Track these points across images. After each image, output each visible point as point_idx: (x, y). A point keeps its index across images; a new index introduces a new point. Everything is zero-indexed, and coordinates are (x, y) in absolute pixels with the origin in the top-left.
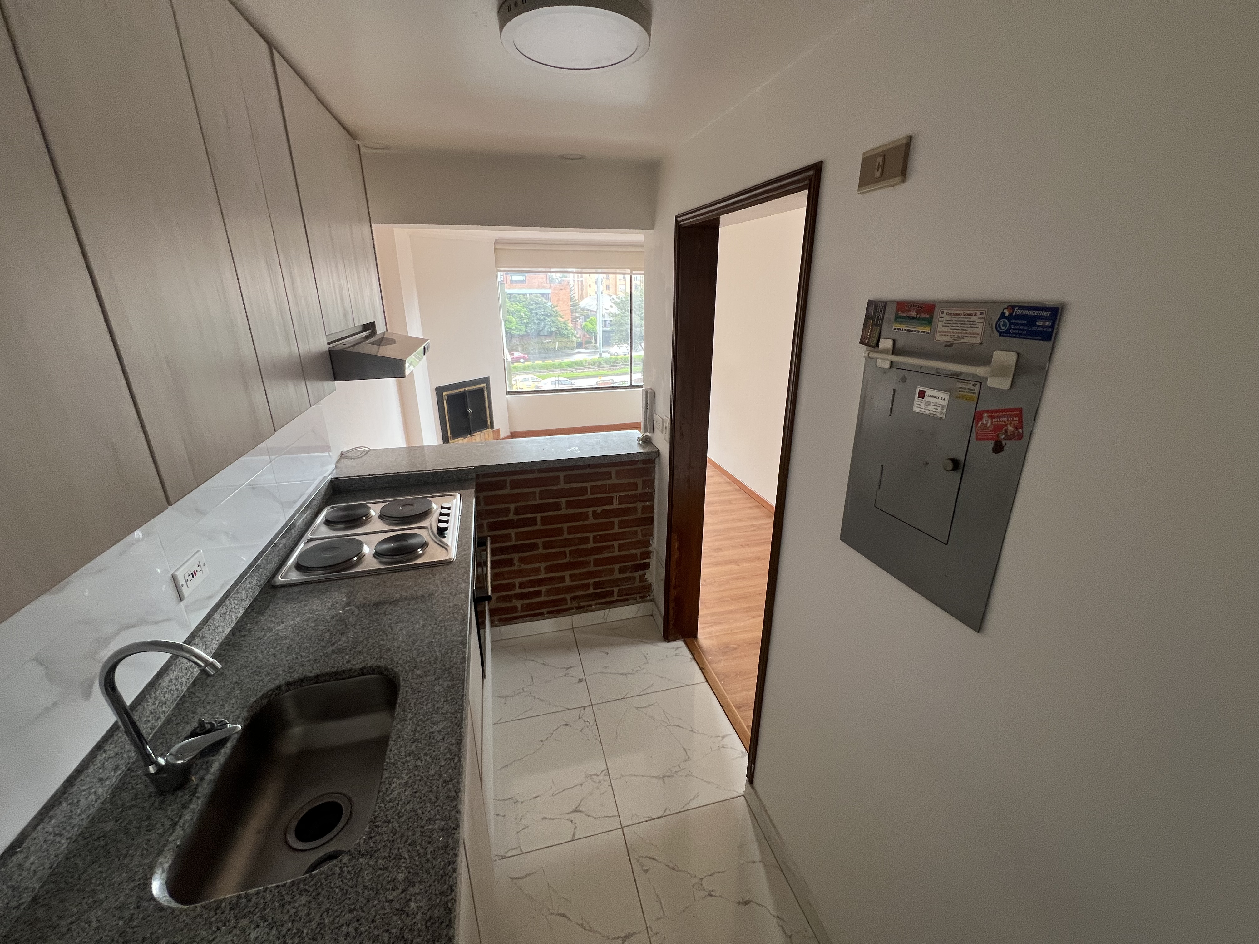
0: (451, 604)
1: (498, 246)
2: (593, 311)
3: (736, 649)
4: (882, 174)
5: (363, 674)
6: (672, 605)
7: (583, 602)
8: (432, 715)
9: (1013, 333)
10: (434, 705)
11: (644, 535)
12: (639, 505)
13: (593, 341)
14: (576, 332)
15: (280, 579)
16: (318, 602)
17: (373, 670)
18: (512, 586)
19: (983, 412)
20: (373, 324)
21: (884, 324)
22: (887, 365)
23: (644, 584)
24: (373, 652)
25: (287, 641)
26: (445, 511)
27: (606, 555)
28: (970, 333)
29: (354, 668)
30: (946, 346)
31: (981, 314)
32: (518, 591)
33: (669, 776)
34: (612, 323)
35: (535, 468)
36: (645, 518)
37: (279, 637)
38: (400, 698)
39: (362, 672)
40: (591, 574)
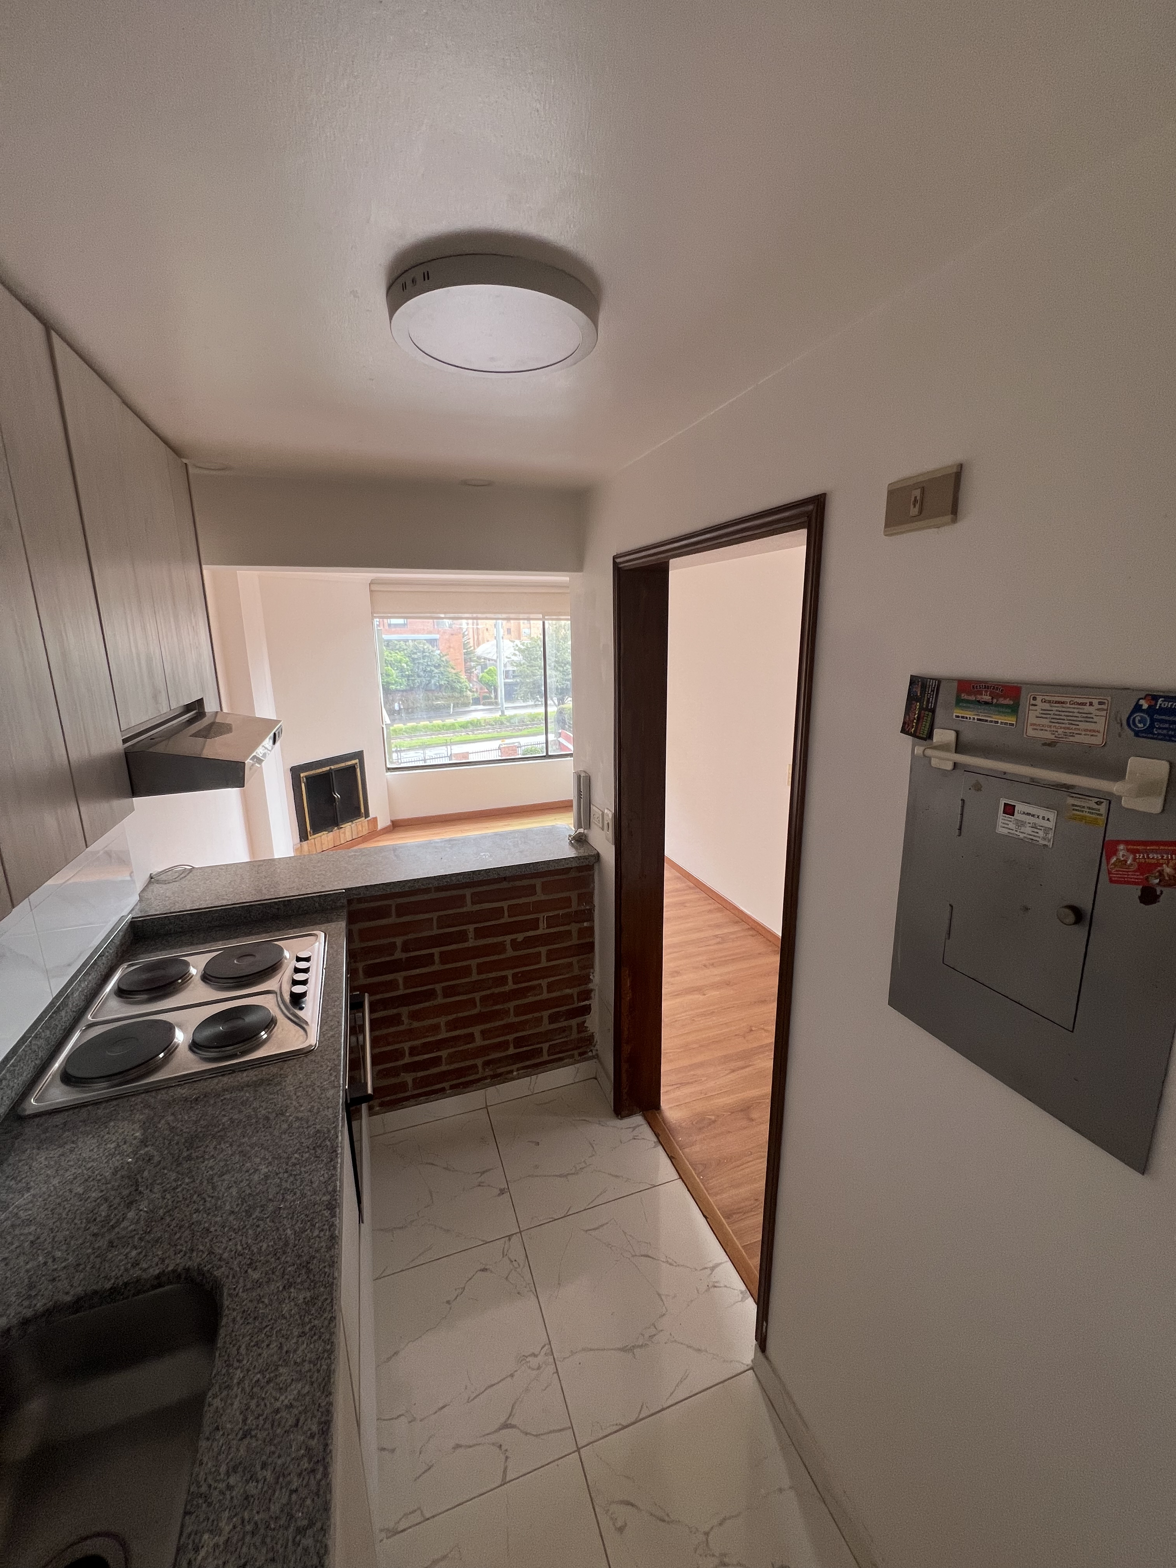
0: (312, 1131)
1: (374, 588)
2: (492, 660)
3: (714, 1122)
4: (921, 512)
5: (160, 1285)
6: (625, 1066)
7: (498, 1068)
8: (276, 1369)
9: (1159, 734)
10: (281, 1347)
11: (582, 968)
12: (574, 928)
13: (493, 696)
14: (471, 685)
15: (33, 1103)
16: (92, 1142)
17: (176, 1276)
18: (399, 1053)
19: (1119, 842)
20: (200, 702)
21: (937, 710)
22: (949, 766)
23: (582, 1035)
24: (180, 1238)
25: (33, 1228)
26: (302, 965)
27: (531, 999)
28: (1086, 730)
29: (144, 1276)
30: (1045, 744)
31: (1100, 703)
32: (407, 1060)
33: (641, 1346)
34: (516, 674)
35: (431, 886)
36: (582, 944)
37: (18, 1222)
38: (223, 1335)
39: (159, 1281)
40: (511, 1028)
